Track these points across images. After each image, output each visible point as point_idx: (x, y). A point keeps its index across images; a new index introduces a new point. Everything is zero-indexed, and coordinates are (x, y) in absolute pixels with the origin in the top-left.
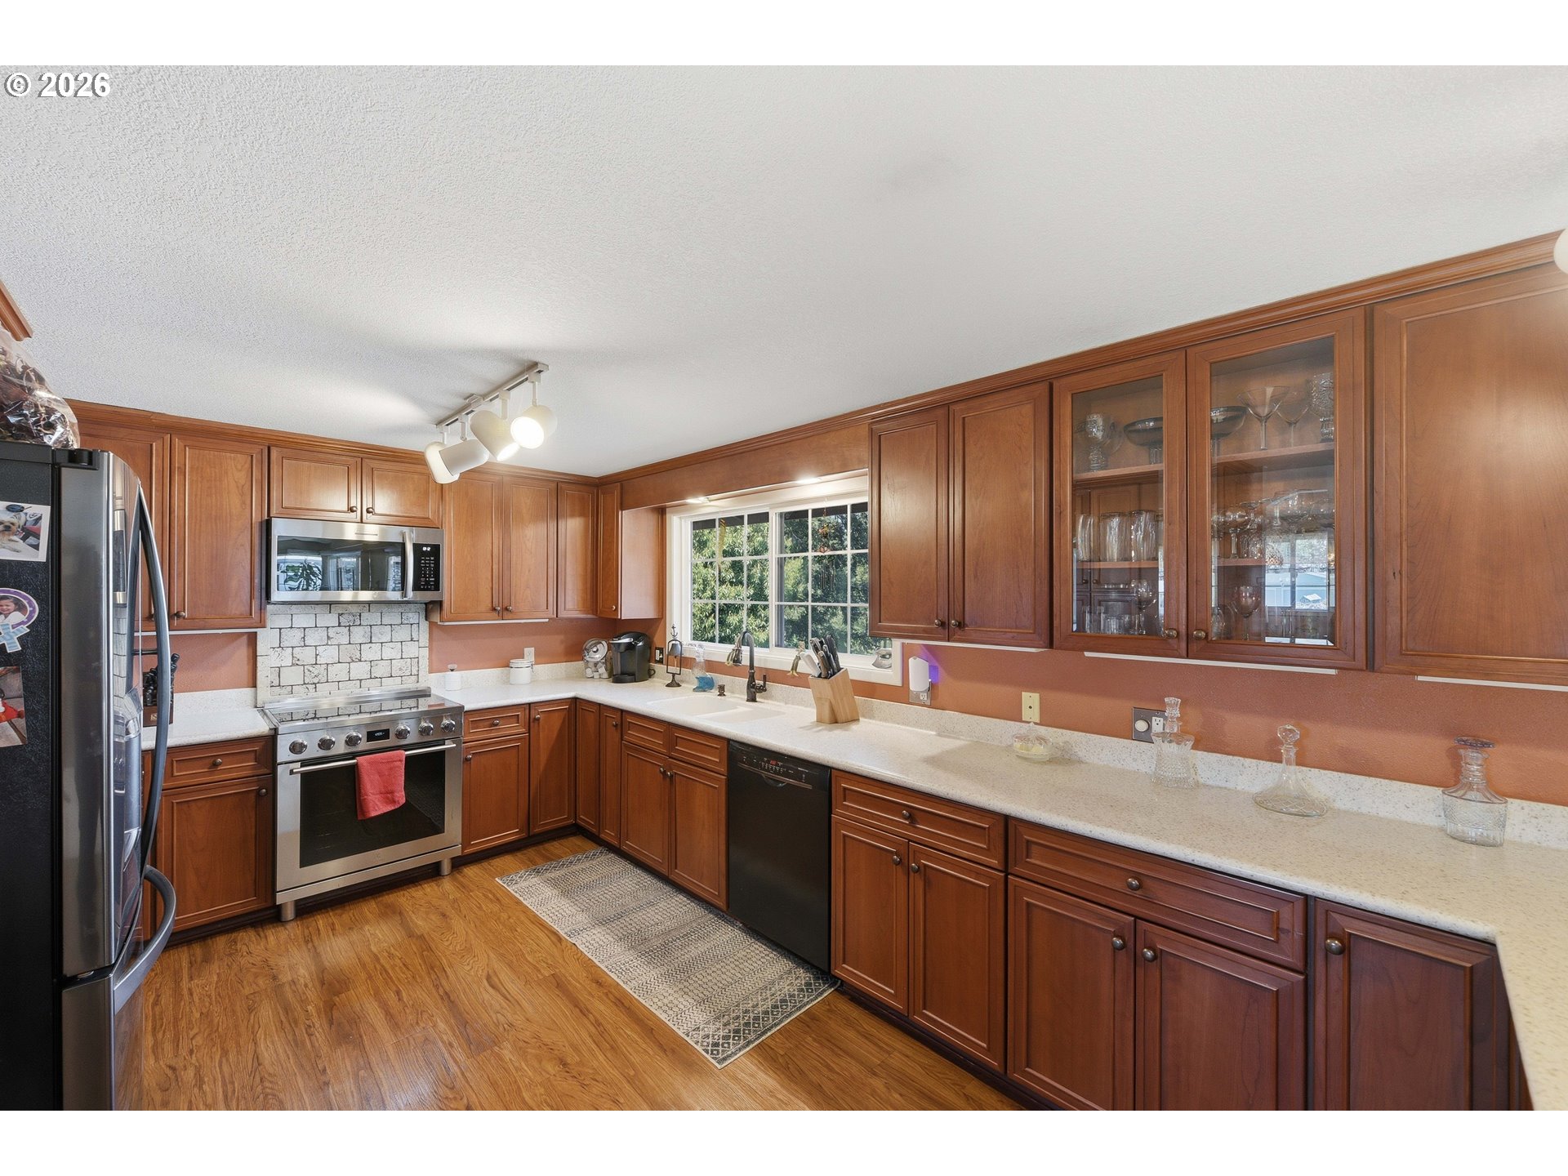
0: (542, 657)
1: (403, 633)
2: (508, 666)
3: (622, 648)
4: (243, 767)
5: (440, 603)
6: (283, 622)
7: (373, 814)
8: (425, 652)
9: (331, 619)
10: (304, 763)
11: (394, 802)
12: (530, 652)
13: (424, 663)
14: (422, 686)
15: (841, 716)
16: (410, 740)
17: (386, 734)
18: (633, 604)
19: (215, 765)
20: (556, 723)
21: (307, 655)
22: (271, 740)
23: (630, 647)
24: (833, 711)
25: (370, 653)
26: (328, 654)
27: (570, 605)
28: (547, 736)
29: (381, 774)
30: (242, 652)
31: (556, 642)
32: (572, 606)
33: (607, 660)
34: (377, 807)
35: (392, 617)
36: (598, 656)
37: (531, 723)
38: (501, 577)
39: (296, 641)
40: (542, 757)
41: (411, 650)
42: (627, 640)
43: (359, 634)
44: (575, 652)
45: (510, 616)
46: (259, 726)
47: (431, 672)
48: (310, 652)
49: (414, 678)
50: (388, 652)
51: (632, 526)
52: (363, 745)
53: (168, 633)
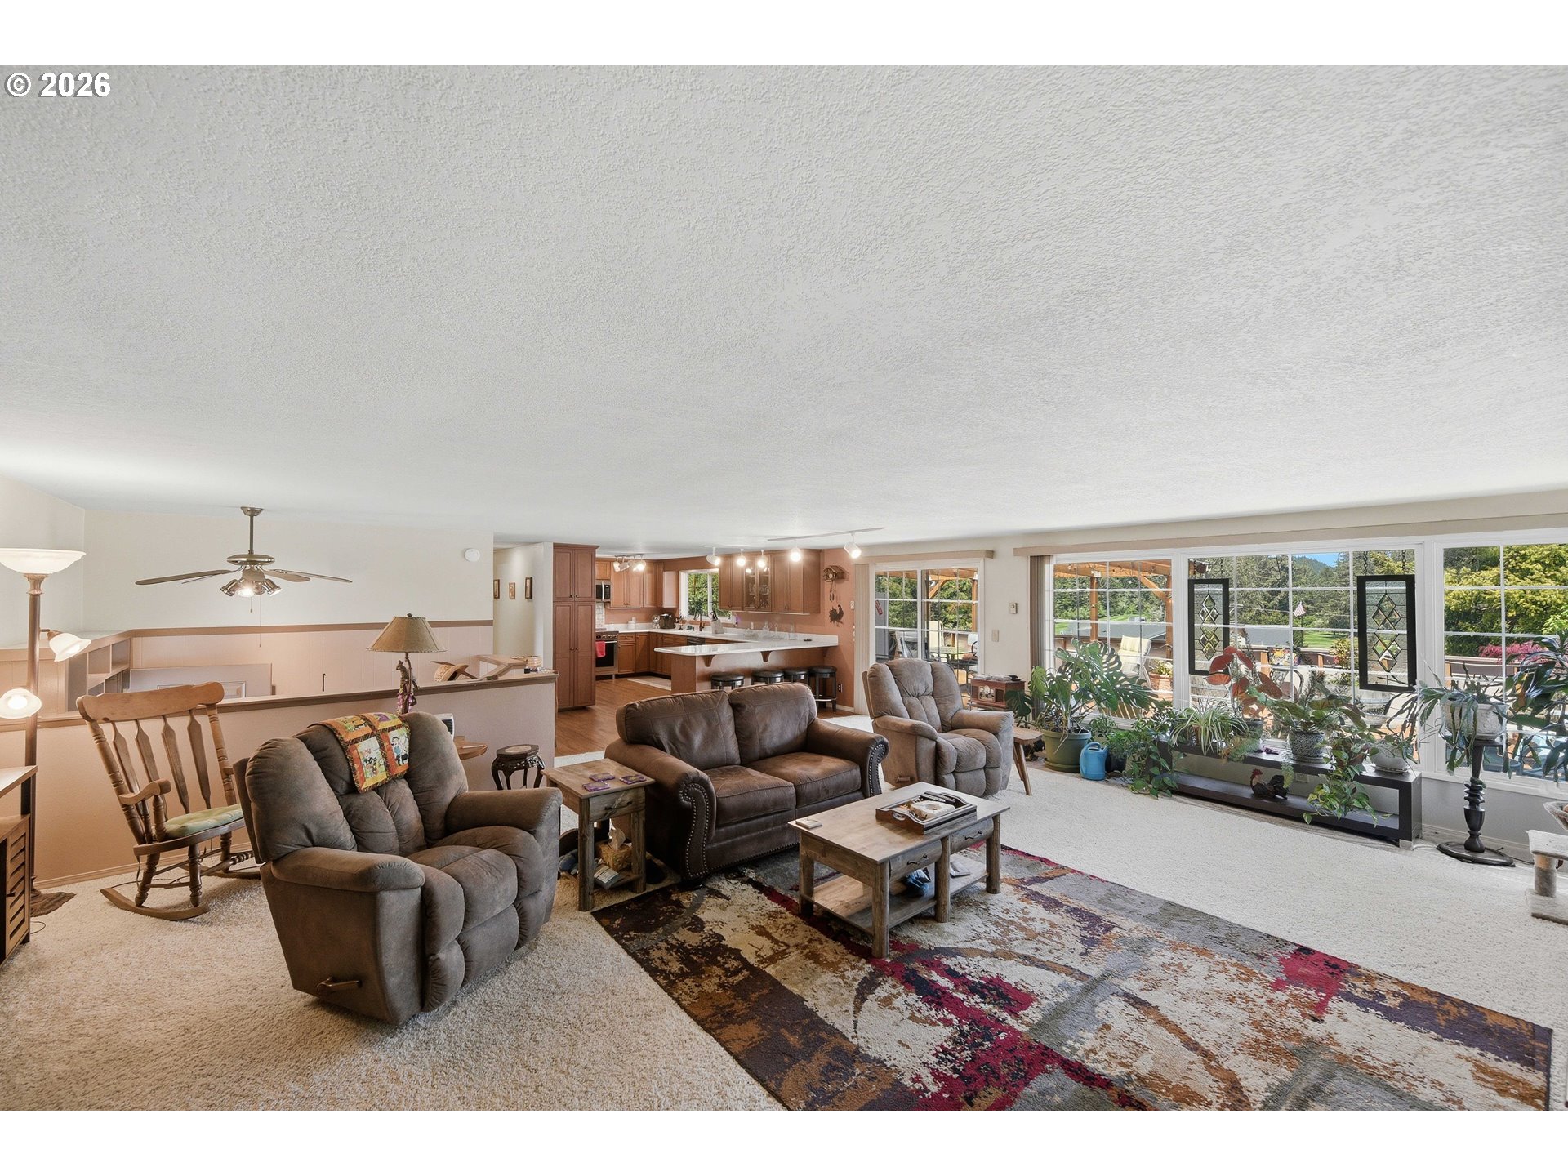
0: (638, 621)
2: (629, 621)
3: (665, 618)
5: (609, 602)
12: (633, 619)
14: (604, 627)
18: (668, 603)
20: (643, 639)
23: (667, 617)
27: (647, 602)
28: (641, 643)
31: (642, 616)
32: (648, 603)
33: (659, 622)
36: (656, 621)
37: (636, 639)
38: (628, 593)
40: (639, 650)
42: (665, 615)
44: (650, 620)
49: (601, 625)
51: (668, 577)
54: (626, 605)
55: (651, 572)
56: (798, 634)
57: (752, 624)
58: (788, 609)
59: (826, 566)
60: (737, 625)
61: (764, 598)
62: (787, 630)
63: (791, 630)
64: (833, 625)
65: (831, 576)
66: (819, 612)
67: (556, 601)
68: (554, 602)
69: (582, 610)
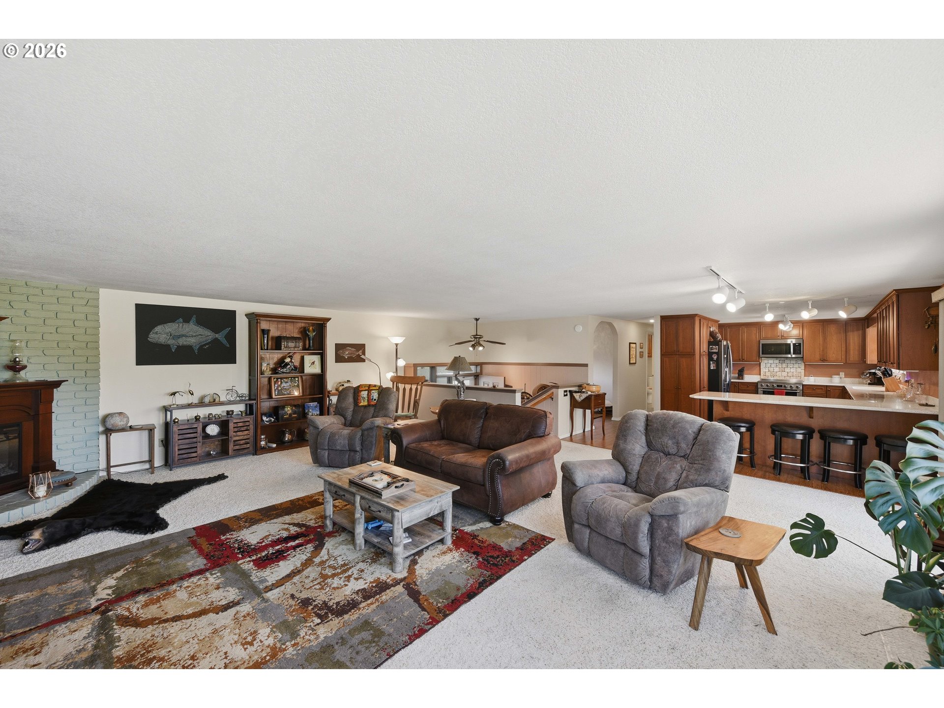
0: (847, 376)
1: (797, 366)
2: (832, 377)
5: (801, 357)
6: (766, 361)
8: (803, 371)
9: (778, 362)
10: (763, 389)
12: (841, 374)
13: (803, 373)
14: (801, 379)
16: (787, 388)
17: (781, 386)
19: (748, 386)
21: (771, 369)
22: (757, 383)
25: (787, 370)
26: (777, 369)
27: (852, 359)
30: (758, 368)
31: (854, 371)
35: (792, 361)
37: (827, 391)
38: (823, 350)
39: (769, 366)
41: (799, 370)
43: (784, 365)
44: (860, 375)
45: (827, 362)
47: (805, 376)
49: (799, 377)
50: (792, 370)
52: (776, 388)
54: (824, 360)
55: (858, 330)
67: (663, 355)
68: (662, 355)
69: (684, 361)
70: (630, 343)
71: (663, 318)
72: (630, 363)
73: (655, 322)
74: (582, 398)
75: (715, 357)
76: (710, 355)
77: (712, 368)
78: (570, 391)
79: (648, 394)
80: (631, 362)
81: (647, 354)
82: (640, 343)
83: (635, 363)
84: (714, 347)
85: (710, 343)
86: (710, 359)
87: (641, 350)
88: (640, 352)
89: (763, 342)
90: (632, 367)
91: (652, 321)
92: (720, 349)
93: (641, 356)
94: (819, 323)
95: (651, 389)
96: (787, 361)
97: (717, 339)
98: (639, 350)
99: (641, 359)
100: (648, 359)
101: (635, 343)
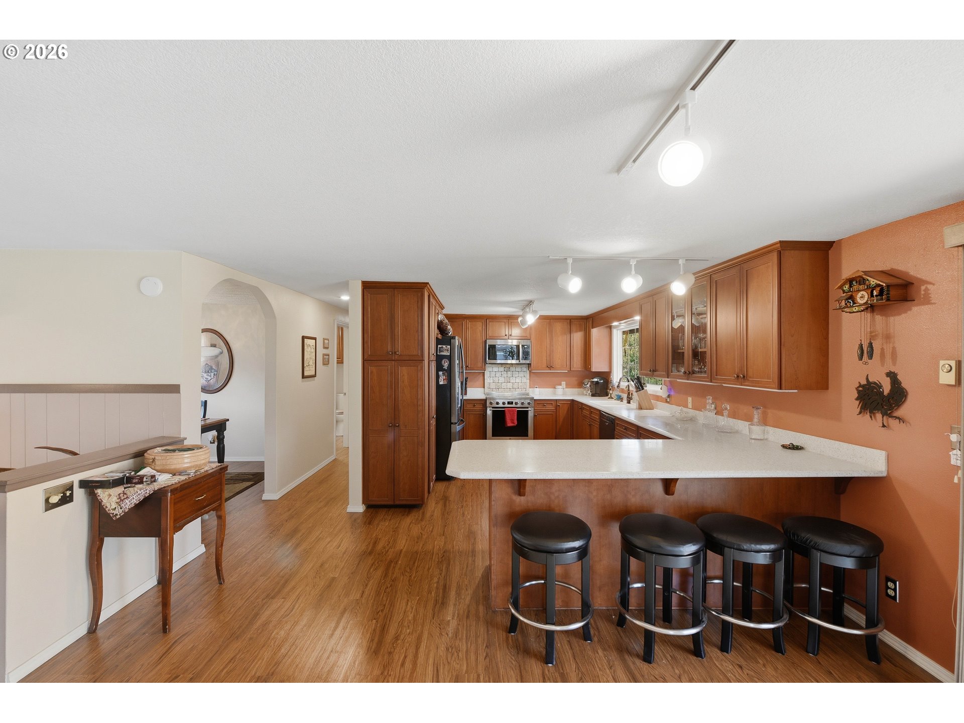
0: (568, 386)
1: (522, 375)
2: (555, 388)
3: (594, 383)
4: (479, 407)
5: (530, 364)
6: (490, 369)
7: (508, 425)
8: (528, 381)
9: (502, 369)
10: (493, 408)
11: (514, 423)
12: (564, 383)
13: (528, 384)
14: (527, 392)
15: (643, 406)
16: (518, 406)
17: (512, 403)
18: (598, 365)
19: (474, 405)
20: (566, 408)
21: (496, 379)
22: (485, 400)
23: (597, 383)
24: (640, 405)
25: (513, 380)
26: (502, 380)
28: (563, 412)
29: (510, 414)
30: (482, 378)
31: (574, 380)
32: (577, 365)
33: (590, 388)
34: (509, 424)
35: (519, 369)
36: (588, 386)
37: (557, 407)
38: (550, 355)
39: (494, 375)
40: (561, 419)
41: (524, 380)
42: (596, 380)
43: (509, 374)
44: (581, 385)
45: (553, 369)
46: (483, 397)
47: (530, 388)
48: (497, 379)
49: (525, 389)
50: (518, 380)
51: (597, 334)
52: (507, 405)
53: (464, 371)
54: (550, 367)
55: (580, 331)
56: (770, 429)
57: (690, 399)
58: (742, 377)
59: (848, 271)
60: (668, 400)
61: (698, 355)
62: (748, 418)
63: (756, 420)
64: (872, 424)
65: (862, 297)
66: (827, 388)
67: (367, 360)
68: (365, 361)
69: (404, 372)
70: (304, 338)
71: (369, 287)
72: (303, 377)
73: (351, 298)
74: (128, 504)
75: (446, 365)
76: (439, 358)
77: (441, 383)
78: (84, 484)
79: (337, 422)
80: (306, 374)
81: (336, 360)
82: (324, 339)
83: (315, 376)
84: (444, 346)
85: (438, 342)
86: (439, 368)
87: (326, 352)
88: (324, 355)
89: (490, 342)
90: (309, 383)
91: (345, 298)
92: (452, 350)
93: (326, 362)
94: (546, 320)
95: (342, 413)
96: (512, 369)
97: (447, 334)
98: (321, 351)
99: (325, 367)
100: (337, 366)
101: (315, 339)
